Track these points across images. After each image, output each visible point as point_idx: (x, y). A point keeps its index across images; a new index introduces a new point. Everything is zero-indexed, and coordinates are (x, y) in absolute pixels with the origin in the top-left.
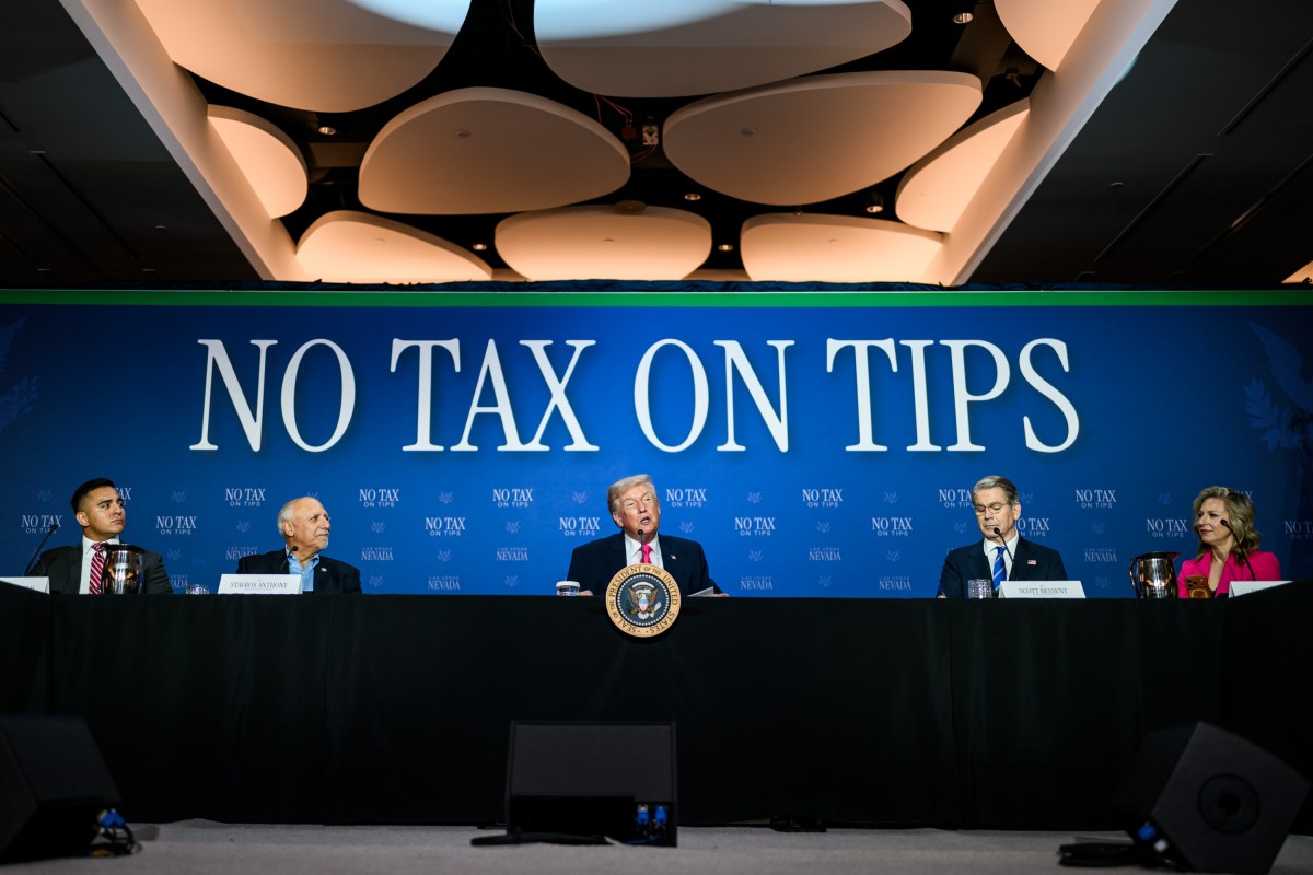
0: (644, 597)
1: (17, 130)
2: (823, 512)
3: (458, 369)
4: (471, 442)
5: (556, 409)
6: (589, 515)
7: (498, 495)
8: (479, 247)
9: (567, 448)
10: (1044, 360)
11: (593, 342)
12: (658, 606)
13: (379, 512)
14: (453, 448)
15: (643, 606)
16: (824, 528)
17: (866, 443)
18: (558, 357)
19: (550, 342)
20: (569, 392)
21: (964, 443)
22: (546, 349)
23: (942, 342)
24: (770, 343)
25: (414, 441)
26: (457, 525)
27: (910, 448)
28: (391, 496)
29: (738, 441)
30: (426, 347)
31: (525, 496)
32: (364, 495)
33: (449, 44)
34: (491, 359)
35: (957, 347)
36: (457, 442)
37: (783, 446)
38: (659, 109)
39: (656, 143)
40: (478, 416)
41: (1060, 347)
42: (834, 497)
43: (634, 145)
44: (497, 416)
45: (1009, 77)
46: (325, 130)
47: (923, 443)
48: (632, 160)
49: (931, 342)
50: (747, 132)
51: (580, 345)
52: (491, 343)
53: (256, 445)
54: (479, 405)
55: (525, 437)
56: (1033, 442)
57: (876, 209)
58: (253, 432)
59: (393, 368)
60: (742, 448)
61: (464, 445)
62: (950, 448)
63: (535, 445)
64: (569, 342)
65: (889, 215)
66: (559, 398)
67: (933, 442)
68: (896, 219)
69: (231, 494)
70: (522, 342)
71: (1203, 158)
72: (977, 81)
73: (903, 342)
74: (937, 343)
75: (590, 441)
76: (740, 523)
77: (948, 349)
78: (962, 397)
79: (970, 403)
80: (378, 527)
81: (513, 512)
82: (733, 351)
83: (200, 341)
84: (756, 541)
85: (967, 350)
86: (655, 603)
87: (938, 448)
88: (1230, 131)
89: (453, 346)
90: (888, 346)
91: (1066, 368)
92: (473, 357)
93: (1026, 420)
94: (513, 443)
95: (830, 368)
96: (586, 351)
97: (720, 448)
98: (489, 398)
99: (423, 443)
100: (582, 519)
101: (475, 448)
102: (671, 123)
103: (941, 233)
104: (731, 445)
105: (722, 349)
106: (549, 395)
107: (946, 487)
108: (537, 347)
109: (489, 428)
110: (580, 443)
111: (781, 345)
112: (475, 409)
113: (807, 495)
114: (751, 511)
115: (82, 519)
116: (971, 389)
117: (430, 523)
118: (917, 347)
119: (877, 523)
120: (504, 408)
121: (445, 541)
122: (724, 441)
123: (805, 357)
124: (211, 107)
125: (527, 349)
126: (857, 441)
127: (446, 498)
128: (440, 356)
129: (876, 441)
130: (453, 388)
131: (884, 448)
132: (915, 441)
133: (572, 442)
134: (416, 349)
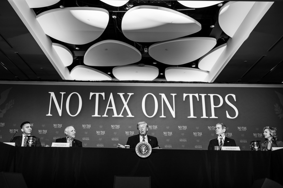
0: (144, 149)
1: (12, 48)
2: (183, 131)
3: (104, 99)
5: (125, 108)
6: (132, 131)
7: (112, 126)
8: (109, 73)
10: (230, 99)
11: (133, 94)
12: (147, 151)
13: (86, 130)
14: (103, 116)
15: (144, 151)
16: (183, 134)
17: (192, 116)
18: (126, 97)
19: (124, 94)
20: (128, 104)
21: (213, 116)
22: (123, 95)
23: (208, 95)
24: (171, 94)
25: (94, 114)
26: (103, 133)
27: (201, 117)
28: (89, 126)
29: (164, 115)
30: (97, 94)
31: (118, 127)
32: (83, 126)
33: (104, 31)
34: (111, 97)
35: (212, 96)
36: (104, 115)
37: (174, 116)
38: (148, 45)
39: (147, 52)
40: (108, 109)
41: (234, 96)
42: (185, 128)
43: (142, 52)
44: (112, 109)
45: (222, 39)
46: (77, 48)
47: (204, 116)
48: (142, 55)
49: (206, 95)
50: (166, 50)
51: (130, 94)
52: (111, 94)
53: (60, 115)
54: (109, 107)
55: (118, 114)
56: (228, 116)
57: (194, 66)
58: (60, 112)
59: (90, 99)
60: (165, 117)
61: (105, 115)
62: (210, 117)
63: (120, 116)
64: (128, 94)
65: (197, 67)
66: (126, 106)
67: (206, 116)
68: (198, 68)
69: (55, 125)
70: (118, 93)
71: (264, 56)
72: (215, 39)
73: (200, 94)
74: (207, 95)
75: (132, 115)
76: (165, 133)
77: (210, 96)
78: (213, 106)
79: (215, 108)
80: (86, 133)
81: (115, 130)
82: (163, 96)
83: (49, 92)
84: (168, 137)
85: (214, 96)
86: (146, 150)
87: (208, 117)
88: (270, 50)
89: (103, 94)
90: (197, 95)
91: (235, 101)
92: (107, 96)
93: (227, 111)
94: (116, 115)
95: (184, 100)
96: (132, 96)
97: (160, 117)
98: (111, 105)
99: (96, 115)
100: (130, 132)
101: (107, 116)
102: (150, 48)
103: (208, 71)
104: (163, 116)
105: (161, 96)
106: (123, 105)
107: (209, 126)
108: (121, 95)
109: (110, 112)
110: (130, 115)
111: (173, 95)
112: (107, 108)
113: (179, 127)
114: (167, 131)
115: (22, 130)
116: (215, 105)
117: (97, 132)
118: (203, 96)
119: (194, 134)
120: (114, 108)
121: (101, 136)
122: (161, 115)
123: (179, 98)
124: (53, 43)
125: (119, 95)
126: (190, 116)
127: (101, 127)
128: (100, 96)
129: (194, 116)
130: (103, 103)
131: (196, 117)
132: (202, 116)
133: (128, 115)
134: (95, 95)
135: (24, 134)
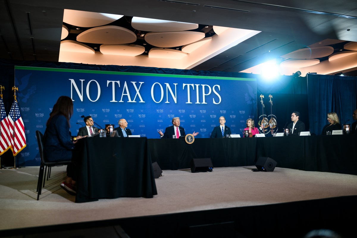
1: (31, 34)
2: (182, 114)
3: (119, 86)
4: (122, 100)
5: (137, 94)
7: (128, 110)
9: (140, 102)
10: (216, 88)
11: (144, 82)
13: (106, 113)
14: (119, 102)
16: (182, 116)
17: (189, 102)
18: (138, 85)
20: (139, 92)
21: (204, 102)
22: (135, 83)
23: (201, 85)
24: (174, 84)
25: (112, 100)
26: (120, 116)
28: (108, 110)
29: (168, 101)
30: (114, 82)
31: (132, 111)
32: (103, 110)
34: (126, 85)
35: (203, 86)
36: (120, 100)
37: (176, 102)
40: (123, 95)
41: (219, 86)
42: (184, 111)
44: (127, 96)
47: (198, 102)
49: (199, 85)
51: (141, 83)
52: (125, 82)
53: (82, 100)
54: (124, 94)
55: (132, 100)
56: (214, 102)
58: (81, 98)
59: (107, 86)
60: (169, 103)
61: (121, 101)
62: (202, 103)
63: (134, 101)
64: (139, 82)
66: (138, 93)
67: (199, 102)
69: (78, 110)
70: (131, 82)
71: (241, 55)
73: (195, 85)
75: (144, 101)
76: (169, 116)
78: (204, 94)
79: (205, 95)
80: (106, 116)
82: (168, 85)
83: (69, 79)
85: (205, 86)
87: (200, 103)
88: (247, 53)
89: (118, 82)
90: (193, 85)
91: (220, 90)
92: (122, 84)
93: (213, 99)
94: (130, 101)
95: (183, 89)
96: (142, 84)
97: (165, 102)
98: (125, 92)
99: (114, 100)
100: (142, 115)
101: (123, 102)
104: (167, 102)
105: (166, 85)
106: (136, 92)
108: (134, 83)
109: (125, 98)
110: (142, 101)
111: (176, 84)
112: (123, 94)
113: (180, 111)
115: (87, 123)
116: (205, 93)
117: (116, 115)
118: (197, 85)
120: (128, 94)
123: (179, 87)
125: (132, 83)
126: (187, 102)
127: (118, 111)
128: (116, 84)
130: (119, 90)
131: (191, 103)
132: (196, 102)
133: (140, 101)
134: (112, 82)
135: (88, 125)
